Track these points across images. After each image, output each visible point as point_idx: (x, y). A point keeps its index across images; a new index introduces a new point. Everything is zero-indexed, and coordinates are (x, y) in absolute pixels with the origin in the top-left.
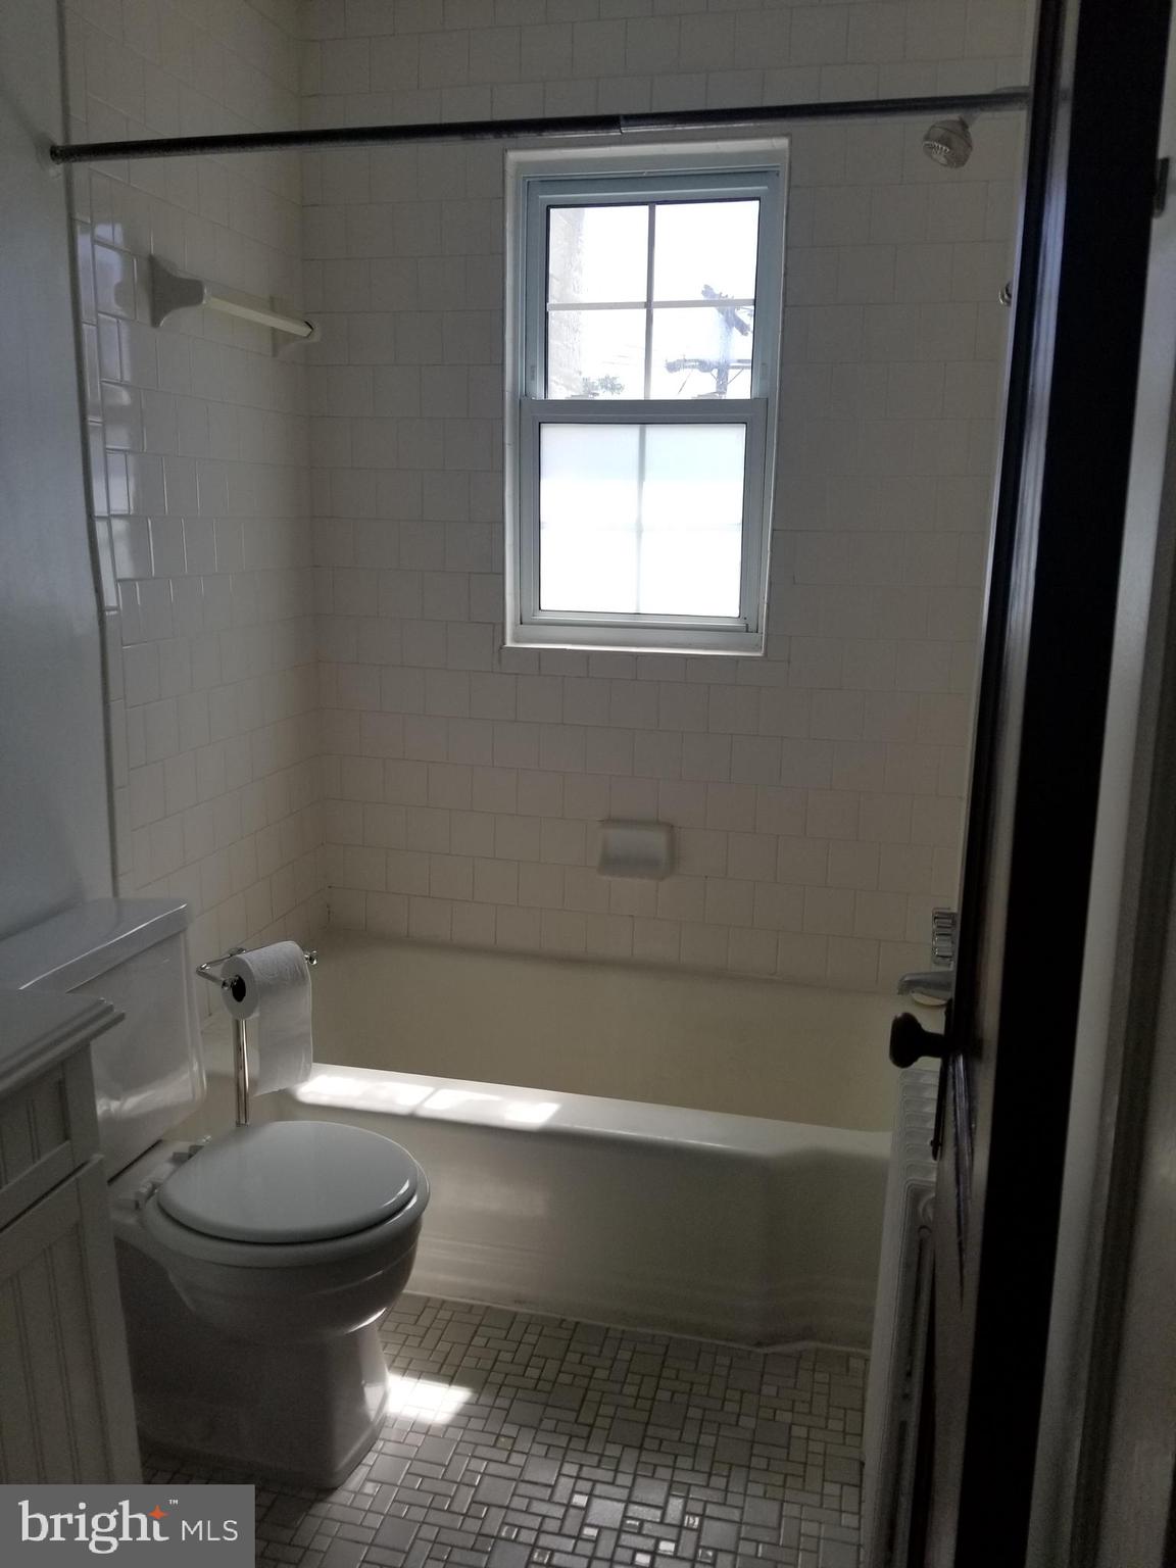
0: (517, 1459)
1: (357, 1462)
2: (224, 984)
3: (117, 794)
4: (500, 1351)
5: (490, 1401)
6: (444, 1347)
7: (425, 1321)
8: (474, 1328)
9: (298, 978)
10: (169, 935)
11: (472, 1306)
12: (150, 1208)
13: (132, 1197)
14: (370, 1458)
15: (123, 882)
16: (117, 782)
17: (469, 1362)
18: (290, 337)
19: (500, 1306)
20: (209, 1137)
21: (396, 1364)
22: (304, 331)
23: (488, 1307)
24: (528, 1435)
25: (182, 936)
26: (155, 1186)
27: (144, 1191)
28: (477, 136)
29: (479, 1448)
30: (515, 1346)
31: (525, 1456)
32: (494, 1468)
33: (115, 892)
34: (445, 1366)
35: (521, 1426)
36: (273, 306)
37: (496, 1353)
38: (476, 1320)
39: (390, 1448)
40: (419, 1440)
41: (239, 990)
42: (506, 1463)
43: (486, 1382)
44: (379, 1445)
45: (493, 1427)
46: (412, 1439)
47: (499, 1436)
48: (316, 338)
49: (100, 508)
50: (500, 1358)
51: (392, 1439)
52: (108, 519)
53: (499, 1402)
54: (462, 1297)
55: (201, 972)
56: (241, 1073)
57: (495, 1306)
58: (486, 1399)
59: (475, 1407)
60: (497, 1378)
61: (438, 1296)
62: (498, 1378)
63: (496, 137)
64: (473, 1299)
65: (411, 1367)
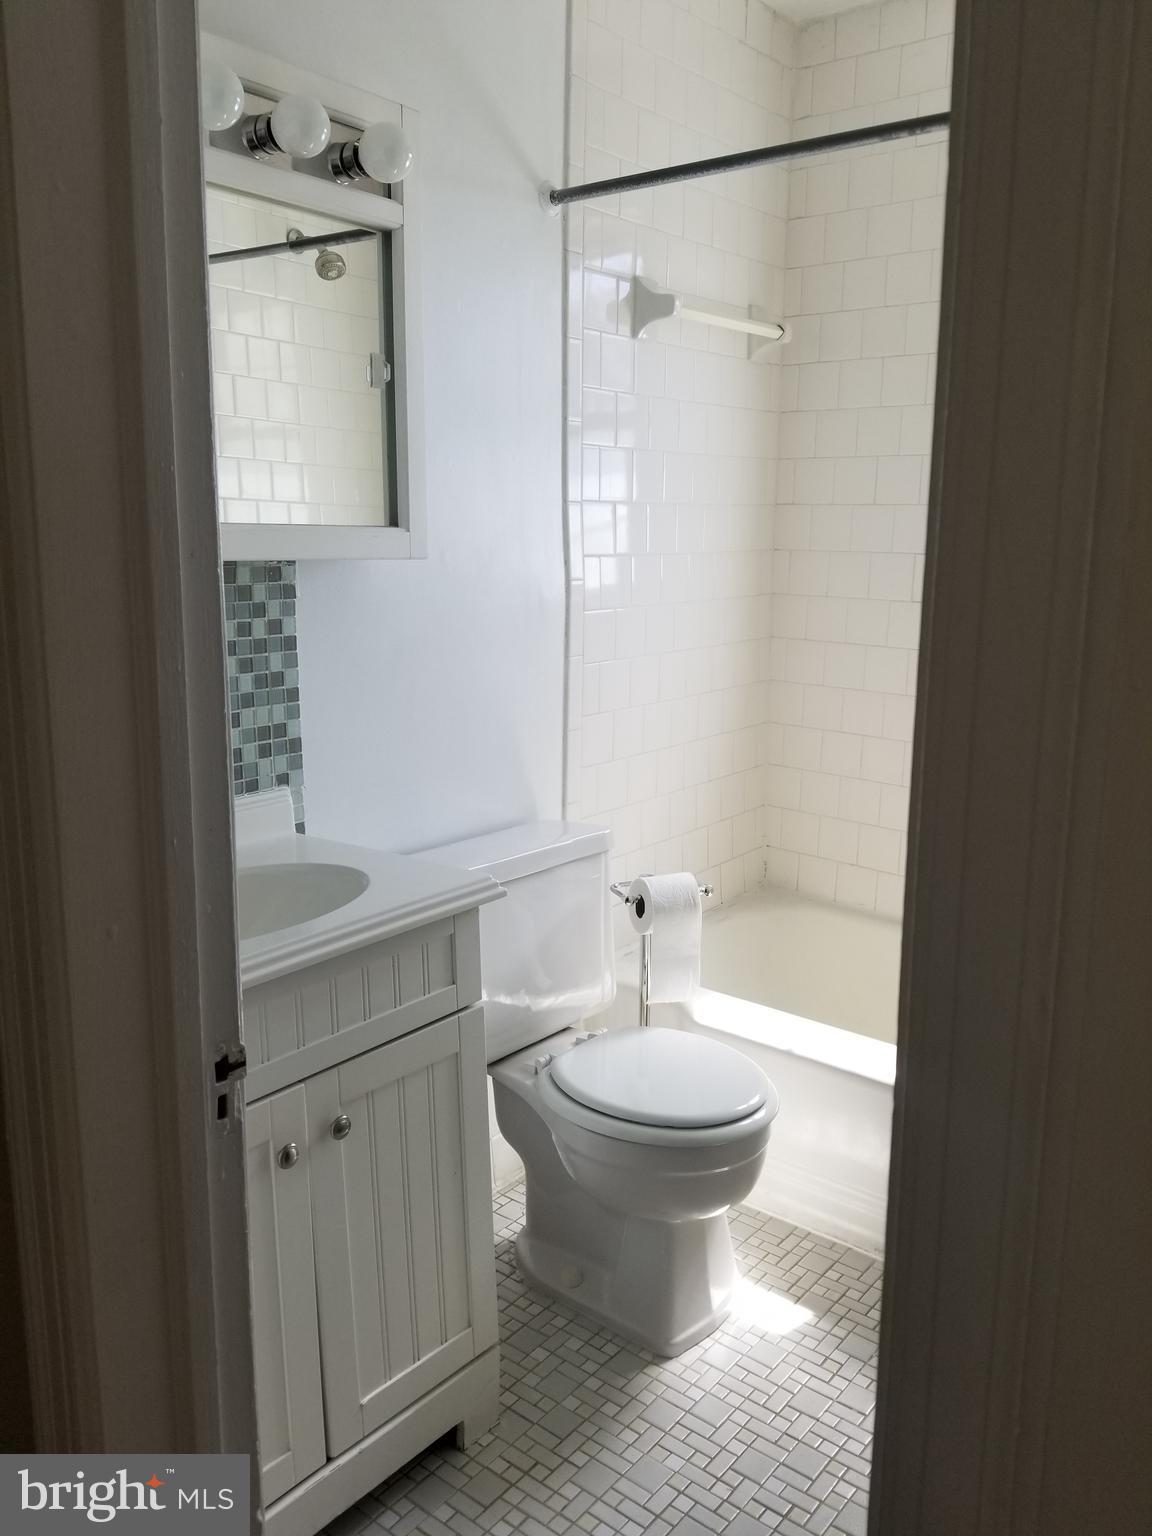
0: (837, 1381)
1: (694, 1341)
2: (627, 900)
3: (571, 735)
4: (849, 1288)
5: (828, 1328)
6: (798, 1271)
7: (787, 1245)
8: (830, 1263)
9: (690, 905)
10: (593, 853)
11: (835, 1244)
12: (543, 1074)
13: (532, 1063)
14: (706, 1343)
15: (570, 809)
16: (571, 726)
17: (818, 1290)
18: (765, 340)
19: (859, 1250)
20: (605, 1030)
21: (750, 1274)
22: (776, 333)
23: (850, 1249)
24: (857, 1365)
25: (603, 856)
26: (551, 1059)
27: (542, 1060)
28: (894, 136)
29: (806, 1362)
30: (866, 1287)
31: (847, 1383)
32: (814, 1383)
33: (564, 817)
34: (795, 1287)
35: (850, 1356)
36: (751, 313)
37: (845, 1288)
38: (836, 1257)
39: (726, 1340)
40: (755, 1341)
41: (640, 907)
42: (828, 1383)
43: (829, 1310)
44: (717, 1335)
45: (825, 1349)
46: (748, 1338)
47: (827, 1358)
48: (787, 339)
49: (573, 494)
50: (847, 1294)
51: (731, 1333)
52: (582, 502)
53: (836, 1331)
54: (828, 1234)
55: (614, 889)
56: (645, 987)
57: (855, 1248)
58: (825, 1325)
59: (814, 1329)
60: (839, 1309)
61: (804, 1227)
62: (842, 1311)
63: (911, 135)
64: (836, 1238)
65: (763, 1279)
